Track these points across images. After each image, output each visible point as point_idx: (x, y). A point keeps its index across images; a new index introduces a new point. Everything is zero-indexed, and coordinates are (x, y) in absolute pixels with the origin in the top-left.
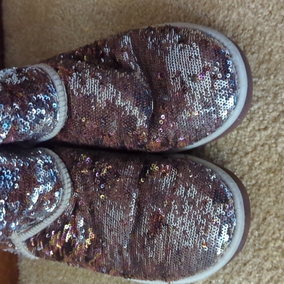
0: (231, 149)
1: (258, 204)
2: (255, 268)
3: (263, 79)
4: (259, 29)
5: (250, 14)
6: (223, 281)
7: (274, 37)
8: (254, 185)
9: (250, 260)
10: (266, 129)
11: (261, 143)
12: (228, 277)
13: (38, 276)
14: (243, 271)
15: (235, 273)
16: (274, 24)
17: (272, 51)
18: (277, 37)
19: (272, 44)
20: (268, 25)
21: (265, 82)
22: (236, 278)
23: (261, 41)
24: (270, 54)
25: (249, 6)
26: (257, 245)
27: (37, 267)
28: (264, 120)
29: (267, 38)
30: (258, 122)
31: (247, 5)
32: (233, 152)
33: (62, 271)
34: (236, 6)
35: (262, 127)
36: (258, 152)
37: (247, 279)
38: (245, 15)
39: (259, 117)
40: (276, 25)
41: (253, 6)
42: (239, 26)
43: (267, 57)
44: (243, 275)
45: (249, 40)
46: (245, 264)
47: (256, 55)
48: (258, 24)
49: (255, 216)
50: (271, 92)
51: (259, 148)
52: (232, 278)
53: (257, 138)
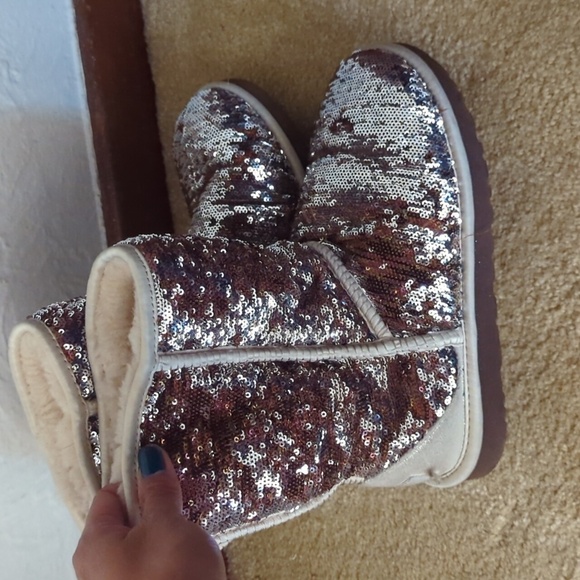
0: (518, 341)
1: (562, 408)
2: (570, 494)
3: (546, 244)
4: (532, 181)
5: (519, 163)
6: (529, 520)
7: (552, 190)
8: (553, 384)
9: (561, 486)
10: (558, 307)
11: (555, 327)
12: (535, 513)
13: (258, 561)
14: (555, 502)
15: (544, 507)
16: (550, 173)
17: (551, 208)
18: (555, 189)
19: (551, 199)
20: (542, 176)
21: (548, 248)
22: (546, 512)
23: (537, 197)
24: (550, 211)
25: (515, 154)
26: (568, 463)
27: (256, 547)
28: (554, 297)
29: (545, 192)
30: (547, 300)
31: (513, 152)
32: (521, 344)
33: (294, 547)
34: (499, 154)
35: (553, 306)
36: (553, 339)
37: (561, 512)
38: (511, 165)
39: (547, 294)
40: (553, 175)
41: (520, 153)
42: (505, 179)
43: (547, 216)
44: (556, 507)
45: (521, 196)
46: (556, 492)
47: (532, 215)
48: (530, 175)
49: (561, 424)
50: (558, 259)
51: (554, 334)
52: (541, 513)
53: (549, 321)
